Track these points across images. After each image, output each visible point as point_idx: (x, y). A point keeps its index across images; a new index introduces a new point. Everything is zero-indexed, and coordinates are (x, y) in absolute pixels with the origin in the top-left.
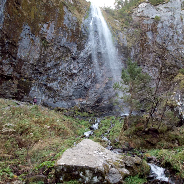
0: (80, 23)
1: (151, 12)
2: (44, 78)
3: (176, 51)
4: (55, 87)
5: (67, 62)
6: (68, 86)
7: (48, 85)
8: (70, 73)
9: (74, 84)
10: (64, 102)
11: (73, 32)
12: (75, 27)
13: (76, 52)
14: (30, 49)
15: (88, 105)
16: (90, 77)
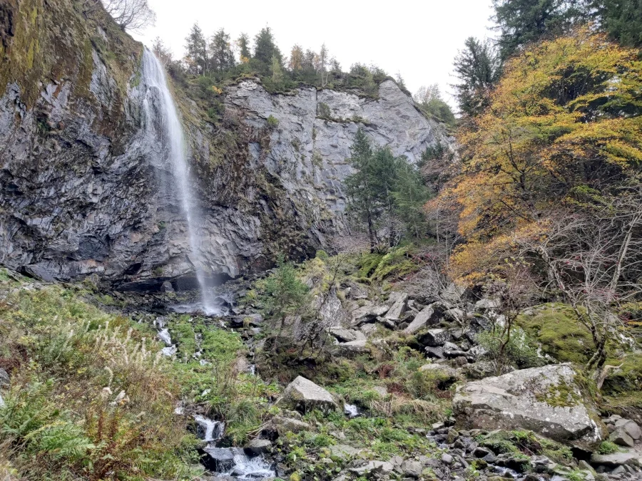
0: (122, 95)
1: (261, 104)
2: (21, 206)
3: (297, 194)
4: (43, 229)
5: (81, 177)
6: (71, 229)
7: (29, 223)
8: (81, 202)
9: (85, 227)
10: (53, 263)
11: (106, 113)
12: (111, 103)
13: (106, 158)
14: (10, 136)
15: (107, 277)
16: (122, 216)
